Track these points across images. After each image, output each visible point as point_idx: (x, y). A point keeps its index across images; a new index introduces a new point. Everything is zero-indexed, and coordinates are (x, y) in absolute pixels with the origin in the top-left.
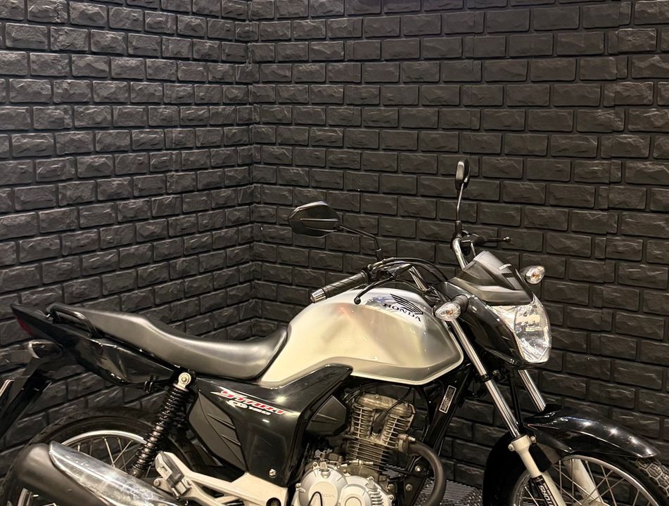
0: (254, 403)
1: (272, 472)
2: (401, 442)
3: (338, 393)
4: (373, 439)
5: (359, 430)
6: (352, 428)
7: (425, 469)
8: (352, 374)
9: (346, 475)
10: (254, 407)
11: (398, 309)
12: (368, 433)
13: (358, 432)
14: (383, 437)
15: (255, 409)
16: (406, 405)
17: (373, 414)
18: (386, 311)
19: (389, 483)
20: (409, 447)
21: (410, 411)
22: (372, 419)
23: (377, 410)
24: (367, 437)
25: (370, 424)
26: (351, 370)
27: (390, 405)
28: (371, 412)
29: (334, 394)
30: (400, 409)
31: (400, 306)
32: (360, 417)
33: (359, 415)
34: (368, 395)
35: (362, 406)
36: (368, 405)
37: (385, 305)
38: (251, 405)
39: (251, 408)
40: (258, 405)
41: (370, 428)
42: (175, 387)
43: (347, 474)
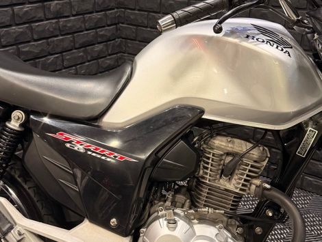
0: (92, 148)
1: (114, 221)
2: (253, 187)
3: (187, 137)
4: (224, 183)
5: (209, 175)
6: (201, 172)
7: (276, 213)
8: (203, 117)
9: (193, 221)
10: (93, 152)
11: (263, 42)
12: (218, 176)
13: (208, 177)
14: (233, 181)
15: (94, 154)
16: (261, 148)
17: (223, 158)
18: (249, 44)
19: (238, 227)
20: (263, 193)
21: (265, 155)
22: (222, 162)
23: (228, 154)
24: (216, 181)
25: (221, 167)
26: (202, 112)
27: (245, 150)
28: (222, 155)
29: (182, 138)
30: (255, 153)
31: (265, 38)
32: (210, 161)
33: (208, 158)
34: (219, 138)
35: (212, 149)
36: (218, 148)
37: (248, 37)
38: (90, 150)
39: (89, 153)
40: (96, 149)
41: (220, 172)
42: (7, 127)
43: (195, 221)
